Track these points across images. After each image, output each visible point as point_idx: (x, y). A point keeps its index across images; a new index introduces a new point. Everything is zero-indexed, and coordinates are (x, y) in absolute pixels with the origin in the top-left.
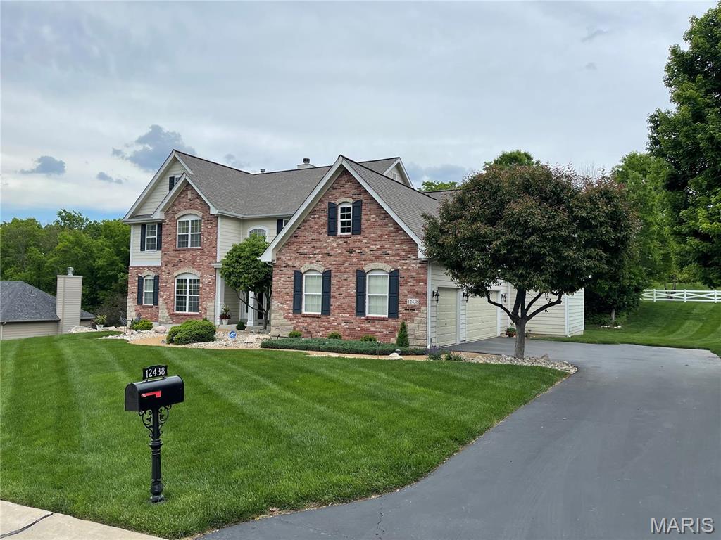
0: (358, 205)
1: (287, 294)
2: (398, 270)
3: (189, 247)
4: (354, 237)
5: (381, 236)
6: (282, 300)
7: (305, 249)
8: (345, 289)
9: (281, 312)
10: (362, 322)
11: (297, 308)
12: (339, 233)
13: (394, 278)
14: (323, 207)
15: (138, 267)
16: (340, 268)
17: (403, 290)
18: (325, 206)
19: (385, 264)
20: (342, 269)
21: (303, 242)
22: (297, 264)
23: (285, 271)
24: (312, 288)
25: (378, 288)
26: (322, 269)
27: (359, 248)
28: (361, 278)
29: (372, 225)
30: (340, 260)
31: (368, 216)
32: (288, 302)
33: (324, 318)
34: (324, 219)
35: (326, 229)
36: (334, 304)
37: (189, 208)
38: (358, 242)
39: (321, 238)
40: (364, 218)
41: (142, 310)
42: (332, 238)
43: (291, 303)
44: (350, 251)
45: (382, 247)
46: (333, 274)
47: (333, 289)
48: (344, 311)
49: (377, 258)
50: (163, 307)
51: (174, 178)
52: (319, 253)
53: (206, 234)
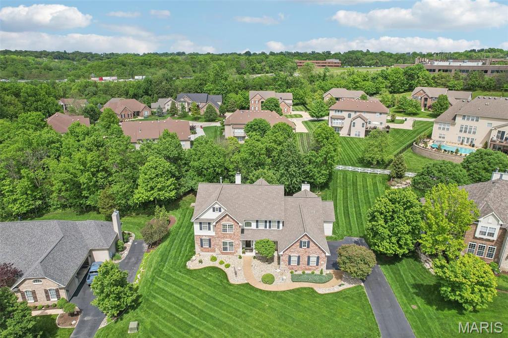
1: (286, 260)
2: (319, 256)
3: (228, 232)
4: (307, 249)
5: (315, 249)
6: (285, 262)
8: (304, 260)
9: (284, 265)
10: (309, 267)
11: (289, 263)
12: (303, 247)
13: (318, 258)
14: (299, 241)
17: (320, 260)
19: (316, 255)
20: (303, 255)
21: (292, 249)
22: (290, 254)
23: (286, 255)
24: (294, 259)
25: (313, 259)
26: (297, 255)
27: (309, 251)
28: (309, 258)
29: (313, 246)
30: (303, 253)
31: (311, 243)
33: (298, 266)
34: (298, 244)
35: (299, 246)
36: (300, 263)
37: (227, 221)
39: (297, 248)
40: (310, 245)
42: (301, 248)
44: (306, 252)
45: (315, 251)
46: (301, 256)
47: (301, 260)
48: (304, 264)
49: (313, 253)
50: (217, 250)
51: (215, 207)
52: (297, 252)
53: (236, 230)
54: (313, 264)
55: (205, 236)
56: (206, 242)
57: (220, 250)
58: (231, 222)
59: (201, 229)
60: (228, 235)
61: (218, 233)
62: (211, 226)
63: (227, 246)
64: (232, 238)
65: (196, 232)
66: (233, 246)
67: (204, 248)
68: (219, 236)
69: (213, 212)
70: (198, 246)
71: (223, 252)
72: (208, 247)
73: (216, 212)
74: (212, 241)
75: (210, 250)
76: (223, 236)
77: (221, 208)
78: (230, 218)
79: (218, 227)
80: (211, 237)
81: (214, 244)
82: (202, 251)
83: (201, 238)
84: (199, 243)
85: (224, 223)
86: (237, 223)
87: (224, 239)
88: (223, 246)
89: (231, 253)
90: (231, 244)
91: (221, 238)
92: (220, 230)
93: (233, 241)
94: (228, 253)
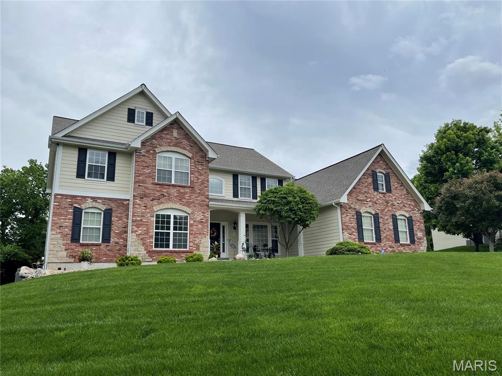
0: (387, 176)
2: (411, 216)
4: (388, 194)
7: (361, 197)
9: (350, 240)
10: (398, 247)
11: (361, 238)
12: (380, 190)
13: (410, 221)
14: (369, 172)
15: (73, 197)
16: (383, 213)
17: (415, 228)
18: (370, 172)
19: (405, 212)
20: (384, 213)
21: (360, 192)
22: (357, 207)
23: (350, 211)
24: (366, 224)
25: (403, 226)
26: (373, 212)
28: (395, 219)
29: (396, 189)
30: (382, 207)
31: (393, 183)
32: (354, 233)
34: (370, 180)
35: (372, 187)
36: (383, 235)
38: (390, 197)
39: (370, 191)
41: (80, 249)
42: (376, 193)
43: (356, 234)
44: (387, 202)
45: (402, 202)
46: (380, 216)
47: (381, 225)
48: (388, 240)
50: (137, 244)
51: (134, 110)
52: (370, 201)
53: (197, 174)
54: (404, 239)
55: (94, 199)
56: (92, 222)
57: (144, 244)
58: (184, 148)
59: (80, 174)
60: (173, 191)
61: (144, 182)
62: (116, 168)
63: (169, 228)
64: (185, 198)
65: (62, 184)
66: (186, 229)
67: (83, 245)
68: (147, 191)
69: (128, 122)
70: (59, 236)
71: (155, 251)
72: (100, 242)
73: (136, 122)
74: (117, 217)
75: (106, 255)
76: (158, 194)
77: (152, 114)
78: (182, 137)
79: (147, 160)
80: (113, 205)
81: (121, 229)
82: (72, 260)
83: (75, 207)
84: (66, 227)
85: (164, 149)
86: (201, 154)
87: (161, 203)
88: (157, 228)
89: (179, 252)
90: (181, 223)
91: (153, 200)
92: (150, 173)
93: (189, 211)
94: (171, 252)
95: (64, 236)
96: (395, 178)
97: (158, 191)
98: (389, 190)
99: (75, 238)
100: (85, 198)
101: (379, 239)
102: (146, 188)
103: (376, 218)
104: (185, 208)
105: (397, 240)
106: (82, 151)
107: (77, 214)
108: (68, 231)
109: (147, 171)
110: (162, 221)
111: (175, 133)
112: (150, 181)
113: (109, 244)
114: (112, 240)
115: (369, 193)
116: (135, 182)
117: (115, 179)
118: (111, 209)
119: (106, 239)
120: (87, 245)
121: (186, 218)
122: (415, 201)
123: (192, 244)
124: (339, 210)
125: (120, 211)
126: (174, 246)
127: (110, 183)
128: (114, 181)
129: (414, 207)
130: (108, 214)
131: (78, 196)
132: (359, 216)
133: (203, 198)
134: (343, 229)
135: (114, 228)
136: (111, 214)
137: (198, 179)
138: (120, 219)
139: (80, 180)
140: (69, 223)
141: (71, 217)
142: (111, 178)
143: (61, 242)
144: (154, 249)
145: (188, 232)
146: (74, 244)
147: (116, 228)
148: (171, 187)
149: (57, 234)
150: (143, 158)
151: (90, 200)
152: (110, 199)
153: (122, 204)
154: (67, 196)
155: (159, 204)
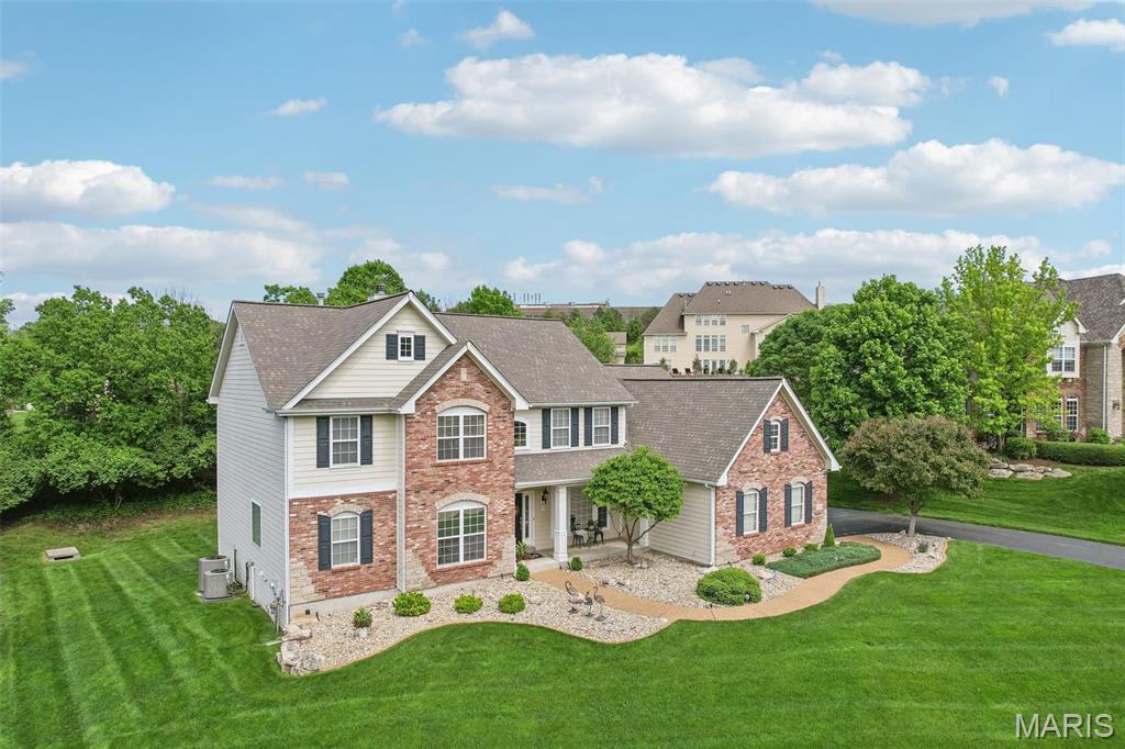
0: (785, 424)
1: (731, 517)
3: (461, 458)
4: (783, 454)
5: (801, 452)
6: (725, 524)
7: (745, 467)
8: (776, 505)
9: (725, 538)
10: (789, 532)
11: (740, 530)
12: (772, 450)
13: (809, 490)
14: (760, 427)
15: (316, 500)
16: (773, 485)
17: (814, 499)
18: (761, 423)
20: (775, 485)
21: (744, 460)
22: (739, 484)
23: (728, 492)
24: (751, 507)
25: (796, 499)
26: (760, 488)
27: (786, 464)
28: (788, 490)
29: (795, 442)
30: (772, 476)
31: (793, 434)
32: (731, 526)
33: (761, 536)
34: (761, 437)
35: (762, 447)
36: (768, 519)
37: (462, 396)
38: (786, 458)
40: (790, 436)
41: (333, 578)
42: (766, 455)
43: (733, 526)
44: (780, 468)
47: (768, 505)
48: (776, 524)
49: (799, 472)
50: (414, 563)
51: (396, 336)
52: (758, 471)
53: (496, 439)
54: (798, 518)
55: (346, 498)
56: (346, 532)
57: (424, 563)
58: (478, 398)
59: (322, 462)
60: (463, 472)
61: (420, 465)
62: (374, 441)
63: (457, 532)
64: (480, 482)
65: (297, 481)
66: (482, 528)
67: (335, 572)
68: (426, 480)
69: (388, 358)
70: (302, 563)
71: (441, 571)
72: (359, 563)
73: (400, 358)
74: (380, 521)
75: (368, 581)
76: (441, 481)
77: (423, 337)
78: (474, 379)
79: (423, 428)
80: (373, 503)
81: (387, 540)
82: (324, 596)
83: (319, 516)
84: (310, 548)
85: (447, 404)
86: (503, 402)
87: (446, 495)
88: (441, 534)
89: (474, 566)
90: (475, 520)
91: (434, 492)
92: (428, 449)
93: (485, 499)
94: (462, 568)
95: (309, 562)
96: (796, 425)
97: (440, 476)
98: (785, 448)
99: (324, 564)
100: (332, 498)
101: (763, 528)
102: (424, 474)
103: (763, 494)
104: (481, 498)
105: (788, 522)
106: (322, 421)
107: (324, 525)
108: (313, 554)
109: (424, 446)
110: (448, 524)
111: (464, 375)
112: (428, 462)
113: (373, 565)
114: (375, 557)
115: (757, 458)
116: (408, 468)
117: (374, 458)
118: (371, 511)
119: (367, 558)
120: (342, 571)
121: (482, 513)
122: (818, 456)
123: (491, 551)
124: (713, 494)
125: (383, 510)
126: (466, 557)
127: (367, 468)
128: (371, 463)
129: (817, 466)
130: (367, 519)
131: (322, 498)
132: (740, 496)
133: (506, 476)
134: (716, 523)
135: (376, 538)
136: (371, 517)
137: (499, 445)
138: (385, 523)
139: (324, 471)
140: (314, 542)
141: (316, 532)
142: (367, 459)
143: (305, 572)
144: (439, 567)
145: (485, 532)
146: (323, 572)
147: (379, 540)
148: (459, 467)
149: (299, 561)
150: (417, 427)
151: (340, 501)
152: (367, 495)
153: (386, 499)
154: (307, 499)
155: (443, 497)
